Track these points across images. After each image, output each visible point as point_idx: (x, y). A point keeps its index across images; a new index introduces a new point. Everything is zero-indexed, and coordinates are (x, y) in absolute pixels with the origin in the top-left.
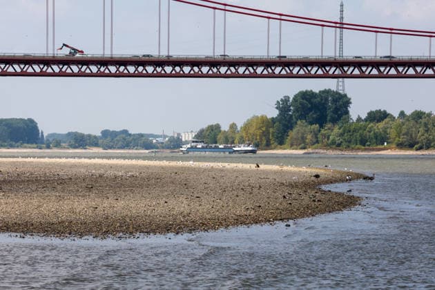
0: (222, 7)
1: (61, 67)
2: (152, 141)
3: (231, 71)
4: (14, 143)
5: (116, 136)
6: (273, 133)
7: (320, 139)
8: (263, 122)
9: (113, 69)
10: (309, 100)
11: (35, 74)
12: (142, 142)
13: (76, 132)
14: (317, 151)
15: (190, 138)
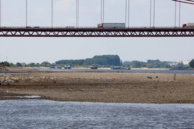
1: (132, 32)
2: (170, 64)
4: (110, 66)
5: (154, 62)
11: (120, 36)
12: (165, 65)
13: (136, 61)
15: (187, 64)
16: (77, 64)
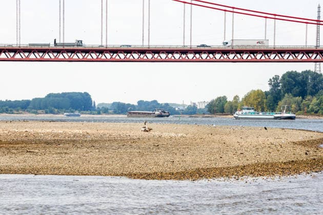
0: (231, 10)
1: (112, 54)
2: (175, 109)
3: (237, 57)
4: (74, 110)
5: (149, 105)
6: (266, 103)
7: (302, 108)
8: (259, 95)
9: (150, 56)
10: (294, 79)
12: (167, 109)
13: (119, 102)
14: (300, 116)
15: (204, 107)
16: (19, 108)
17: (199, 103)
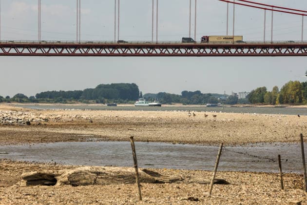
2: (217, 98)
3: (276, 51)
4: (122, 100)
5: (193, 95)
6: (304, 93)
8: (297, 86)
9: (196, 51)
12: (210, 99)
13: (165, 93)
15: (244, 97)
16: (72, 98)
17: (240, 93)
